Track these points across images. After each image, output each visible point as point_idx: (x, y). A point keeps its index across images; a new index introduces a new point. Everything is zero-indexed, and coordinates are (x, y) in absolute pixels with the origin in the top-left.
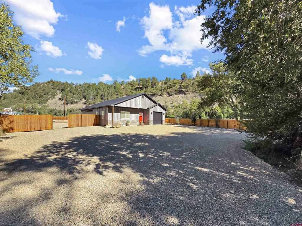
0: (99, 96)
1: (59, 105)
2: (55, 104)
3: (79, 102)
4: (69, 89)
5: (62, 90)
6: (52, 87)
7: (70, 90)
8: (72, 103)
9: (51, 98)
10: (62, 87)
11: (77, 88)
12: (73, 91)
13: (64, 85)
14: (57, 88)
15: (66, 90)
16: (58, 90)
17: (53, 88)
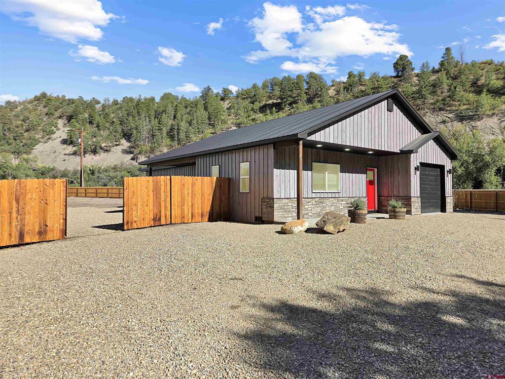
0: (165, 130)
1: (63, 157)
2: (53, 156)
3: (113, 149)
4: (87, 115)
5: (70, 118)
6: (46, 110)
7: (91, 116)
8: (94, 152)
9: (41, 140)
10: (70, 110)
11: (107, 111)
12: (97, 118)
13: (74, 105)
14: (57, 114)
15: (81, 117)
16: (60, 117)
17: (47, 114)
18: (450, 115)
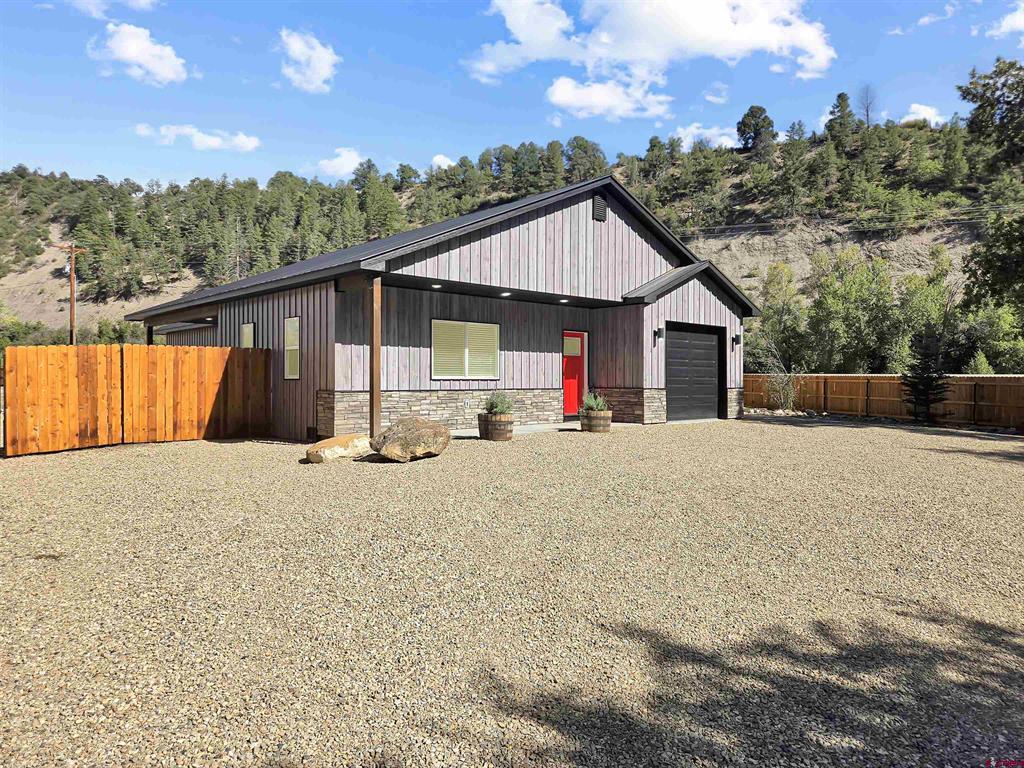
18: (841, 229)
